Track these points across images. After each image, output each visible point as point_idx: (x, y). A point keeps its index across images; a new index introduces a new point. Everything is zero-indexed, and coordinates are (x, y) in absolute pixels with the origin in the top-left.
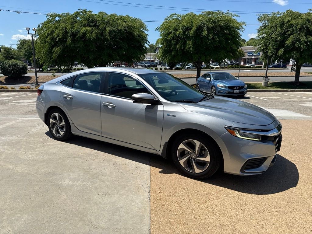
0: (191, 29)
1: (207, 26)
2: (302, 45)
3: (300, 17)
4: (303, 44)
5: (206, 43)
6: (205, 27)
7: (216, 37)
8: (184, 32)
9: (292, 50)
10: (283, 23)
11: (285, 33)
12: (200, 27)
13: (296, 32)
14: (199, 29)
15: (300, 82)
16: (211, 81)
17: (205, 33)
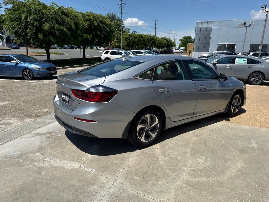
4: (57, 31)
13: (50, 20)
15: (51, 60)
16: (17, 63)
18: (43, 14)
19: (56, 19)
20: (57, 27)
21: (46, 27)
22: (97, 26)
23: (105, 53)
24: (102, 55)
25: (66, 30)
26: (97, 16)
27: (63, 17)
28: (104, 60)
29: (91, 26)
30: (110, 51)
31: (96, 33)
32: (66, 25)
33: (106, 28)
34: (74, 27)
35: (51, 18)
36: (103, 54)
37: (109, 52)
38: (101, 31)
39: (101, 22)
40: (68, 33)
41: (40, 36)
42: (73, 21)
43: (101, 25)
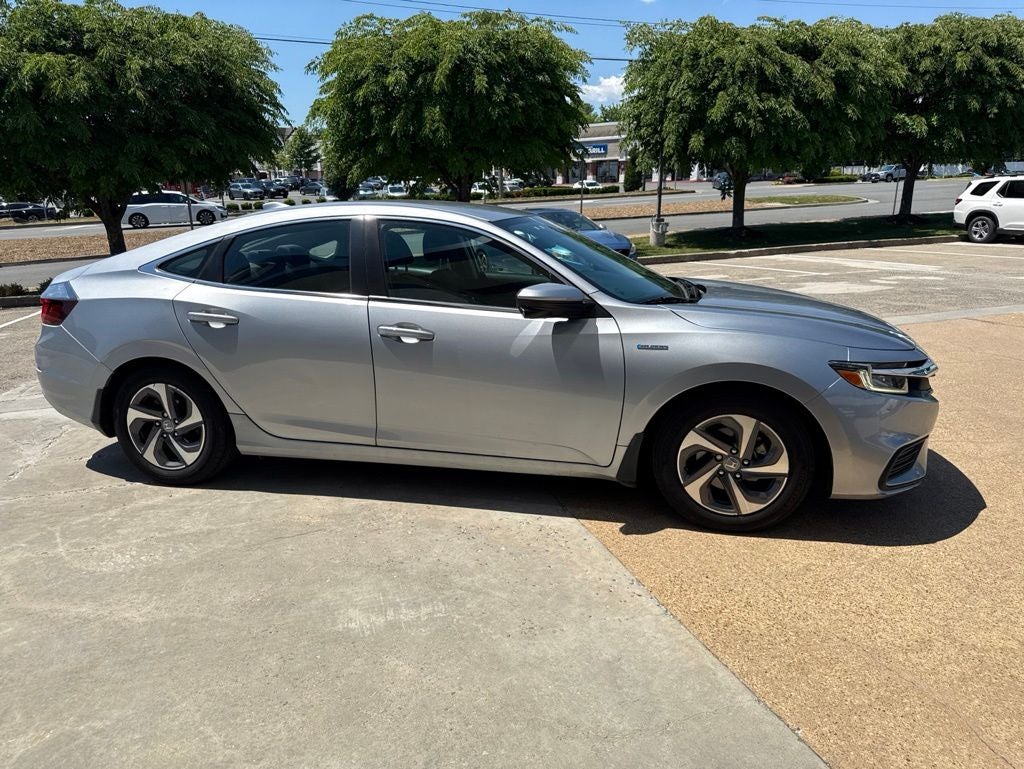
0: (433, 68)
1: (486, 60)
2: (751, 121)
3: (738, 39)
4: (754, 117)
5: (488, 116)
6: (477, 61)
7: (516, 95)
8: (412, 79)
9: (726, 136)
10: (696, 55)
11: (704, 86)
12: (463, 61)
13: (734, 83)
14: (461, 69)
15: (747, 228)
17: (481, 82)
19: (761, 70)
20: (753, 102)
22: (968, 72)
23: (973, 193)
24: (959, 201)
25: (791, 110)
26: (979, 24)
27: (791, 59)
28: (963, 222)
29: (941, 76)
30: (1003, 180)
31: (962, 106)
32: (796, 89)
33: (1015, 77)
34: (827, 91)
35: (740, 72)
36: (966, 196)
37: (996, 183)
39: (998, 51)
40: (797, 122)
41: (696, 142)
42: (834, 68)
43: (991, 63)
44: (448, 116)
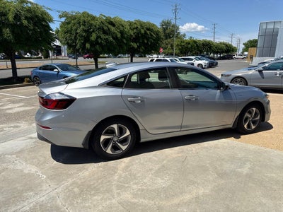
1: (25, 15)
4: (103, 40)
6: (22, 15)
7: (37, 28)
9: (96, 45)
10: (84, 22)
11: (88, 30)
13: (97, 30)
16: (59, 72)
17: (25, 22)
18: (91, 25)
19: (103, 29)
20: (103, 36)
21: (93, 37)
22: (144, 34)
25: (111, 39)
26: (144, 23)
27: (110, 26)
29: (138, 34)
31: (143, 41)
32: (112, 34)
33: (153, 36)
34: (119, 35)
35: (98, 28)
37: (154, 59)
38: (148, 39)
39: (148, 29)
40: (113, 42)
41: (88, 46)
42: (119, 29)
43: (148, 32)
44: (13, 32)
